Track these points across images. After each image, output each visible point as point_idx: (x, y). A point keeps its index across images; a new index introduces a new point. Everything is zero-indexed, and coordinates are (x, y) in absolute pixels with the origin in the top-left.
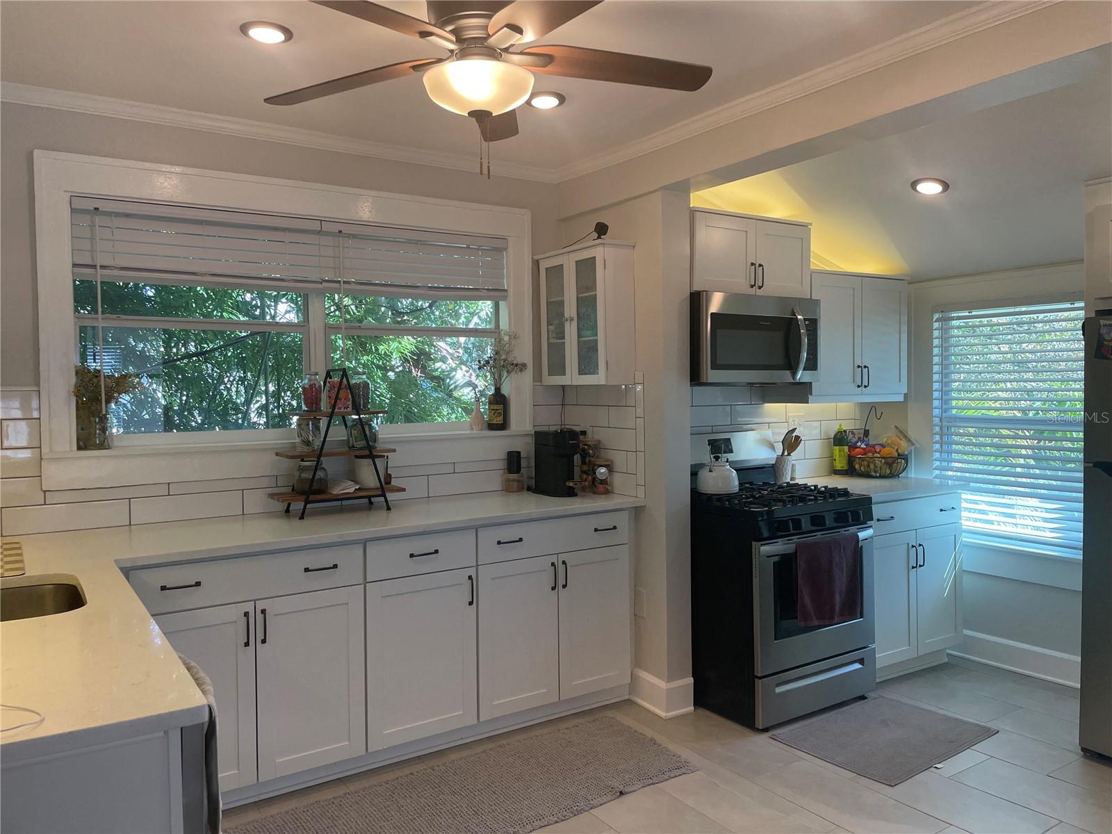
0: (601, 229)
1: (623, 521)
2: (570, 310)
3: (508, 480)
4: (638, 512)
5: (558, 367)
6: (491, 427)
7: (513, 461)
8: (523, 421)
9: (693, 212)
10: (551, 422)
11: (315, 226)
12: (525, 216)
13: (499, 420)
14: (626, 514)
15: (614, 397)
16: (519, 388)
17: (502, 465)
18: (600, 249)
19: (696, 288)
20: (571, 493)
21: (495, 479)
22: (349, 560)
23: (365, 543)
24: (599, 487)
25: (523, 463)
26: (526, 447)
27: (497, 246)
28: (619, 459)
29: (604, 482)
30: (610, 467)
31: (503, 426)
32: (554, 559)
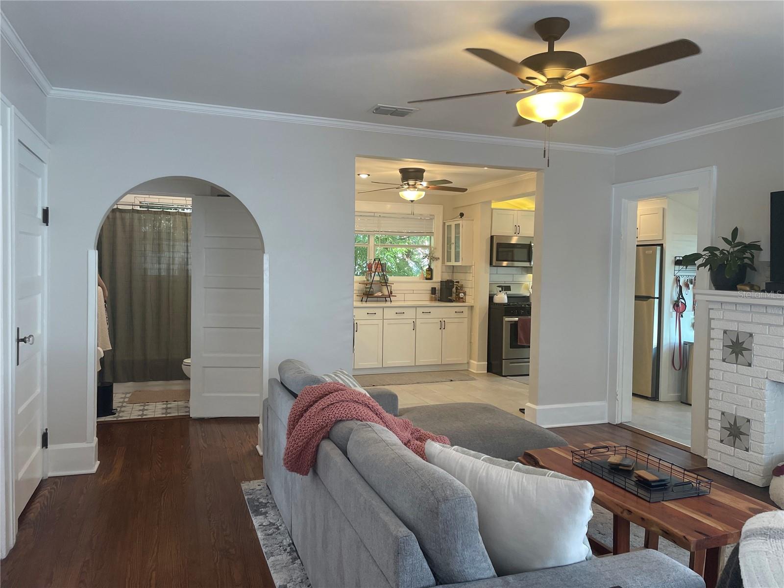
0: (462, 215)
1: (465, 310)
2: (453, 241)
3: (432, 297)
4: (472, 307)
5: (449, 260)
6: (427, 279)
7: (433, 290)
8: (438, 277)
9: (492, 209)
10: (447, 277)
11: (373, 214)
12: (441, 207)
13: (429, 276)
14: (467, 308)
15: (465, 269)
16: (437, 267)
17: (430, 292)
18: (461, 221)
19: (492, 235)
20: (451, 301)
21: (427, 296)
22: (379, 312)
23: (383, 308)
24: (459, 299)
25: (437, 292)
26: (438, 286)
27: (432, 218)
28: (467, 290)
29: (462, 298)
30: (465, 293)
31: (431, 279)
32: (441, 320)
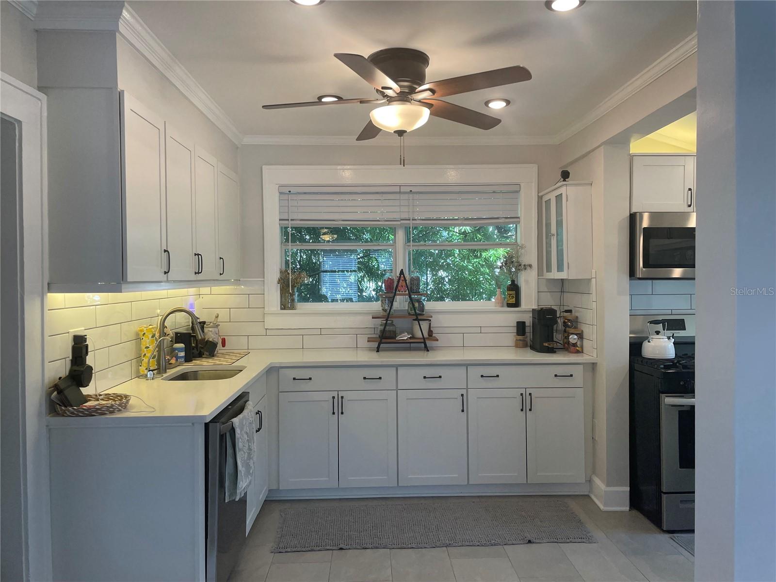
0: (565, 175)
1: (578, 372)
2: (554, 230)
3: (517, 340)
4: (594, 365)
5: (549, 270)
6: (510, 305)
7: (521, 327)
8: (530, 301)
9: (632, 157)
10: (549, 301)
11: (397, 189)
12: (533, 169)
13: (513, 301)
14: (581, 367)
16: (528, 283)
17: (515, 330)
18: (564, 188)
19: (634, 210)
20: (551, 351)
21: (510, 337)
22: (388, 375)
23: (397, 367)
24: (568, 347)
25: (528, 330)
26: (528, 319)
27: (514, 191)
28: (587, 330)
29: (575, 345)
30: (581, 336)
31: (517, 304)
32: (523, 391)
